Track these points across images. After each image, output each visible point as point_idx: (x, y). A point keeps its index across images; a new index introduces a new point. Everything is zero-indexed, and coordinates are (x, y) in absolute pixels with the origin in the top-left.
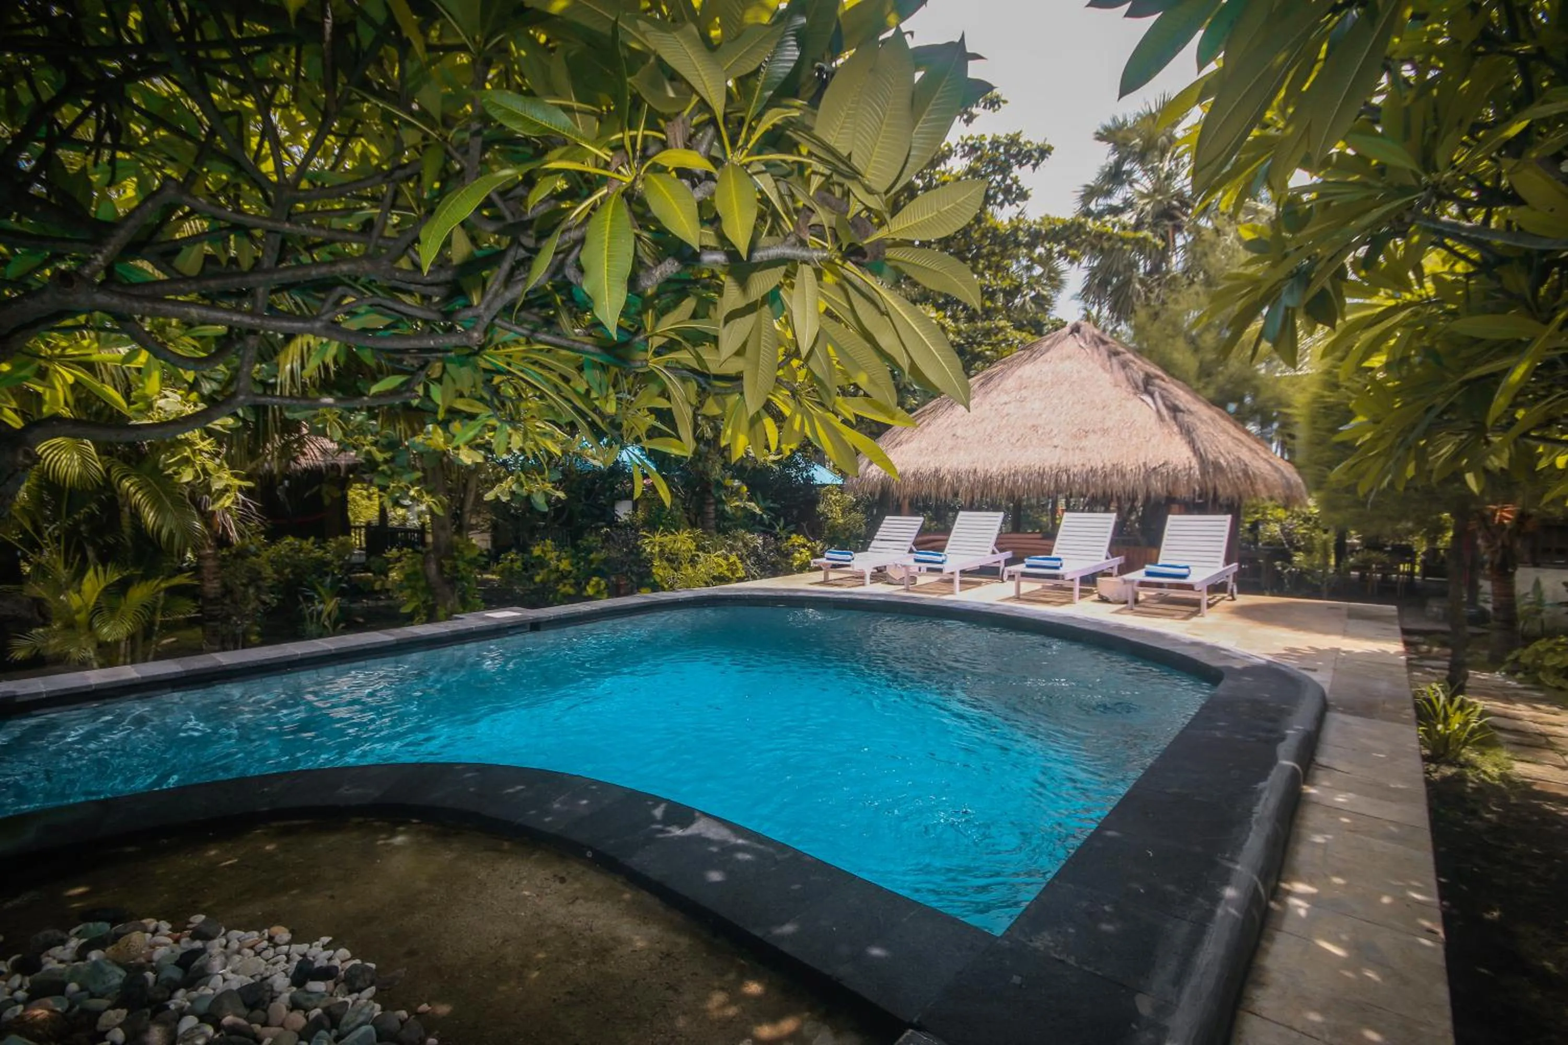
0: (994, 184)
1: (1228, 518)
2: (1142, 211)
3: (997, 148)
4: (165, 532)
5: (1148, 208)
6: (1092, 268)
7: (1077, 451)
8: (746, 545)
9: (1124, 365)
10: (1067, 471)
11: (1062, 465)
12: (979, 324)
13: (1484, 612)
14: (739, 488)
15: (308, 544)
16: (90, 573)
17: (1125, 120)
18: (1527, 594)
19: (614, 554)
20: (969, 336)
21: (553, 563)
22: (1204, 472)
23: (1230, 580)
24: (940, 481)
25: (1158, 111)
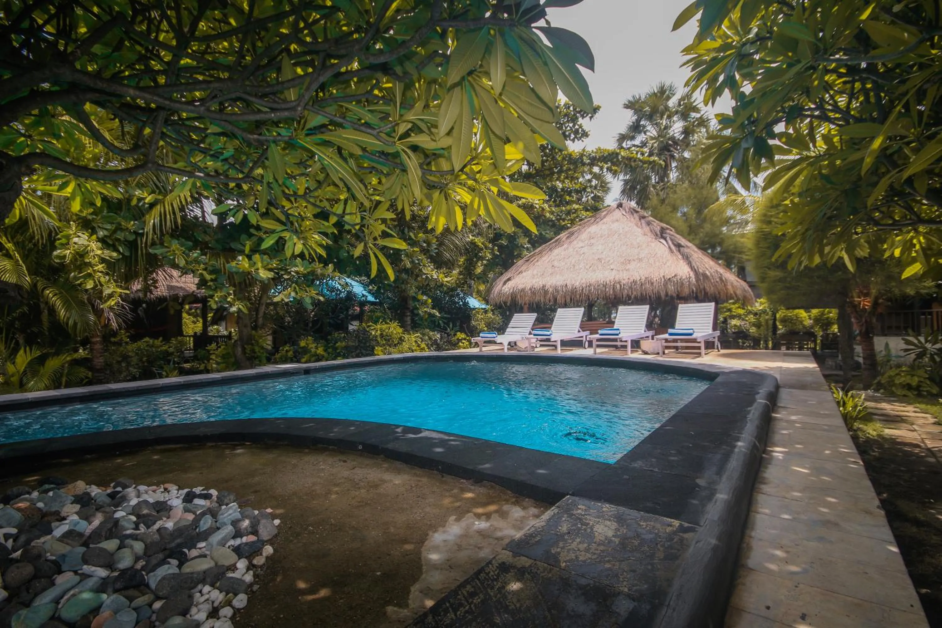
0: (569, 128)
1: (713, 304)
2: (652, 147)
3: (569, 108)
4: (71, 322)
5: (656, 145)
6: (625, 180)
7: (625, 272)
8: (430, 339)
9: (649, 223)
10: (619, 283)
11: (617, 279)
12: (564, 208)
13: (858, 363)
14: (426, 301)
15: (158, 342)
16: (22, 352)
17: (640, 97)
18: (881, 351)
19: (351, 344)
20: (558, 215)
21: (313, 350)
22: (698, 279)
23: (716, 340)
24: (546, 292)
25: (658, 92)
